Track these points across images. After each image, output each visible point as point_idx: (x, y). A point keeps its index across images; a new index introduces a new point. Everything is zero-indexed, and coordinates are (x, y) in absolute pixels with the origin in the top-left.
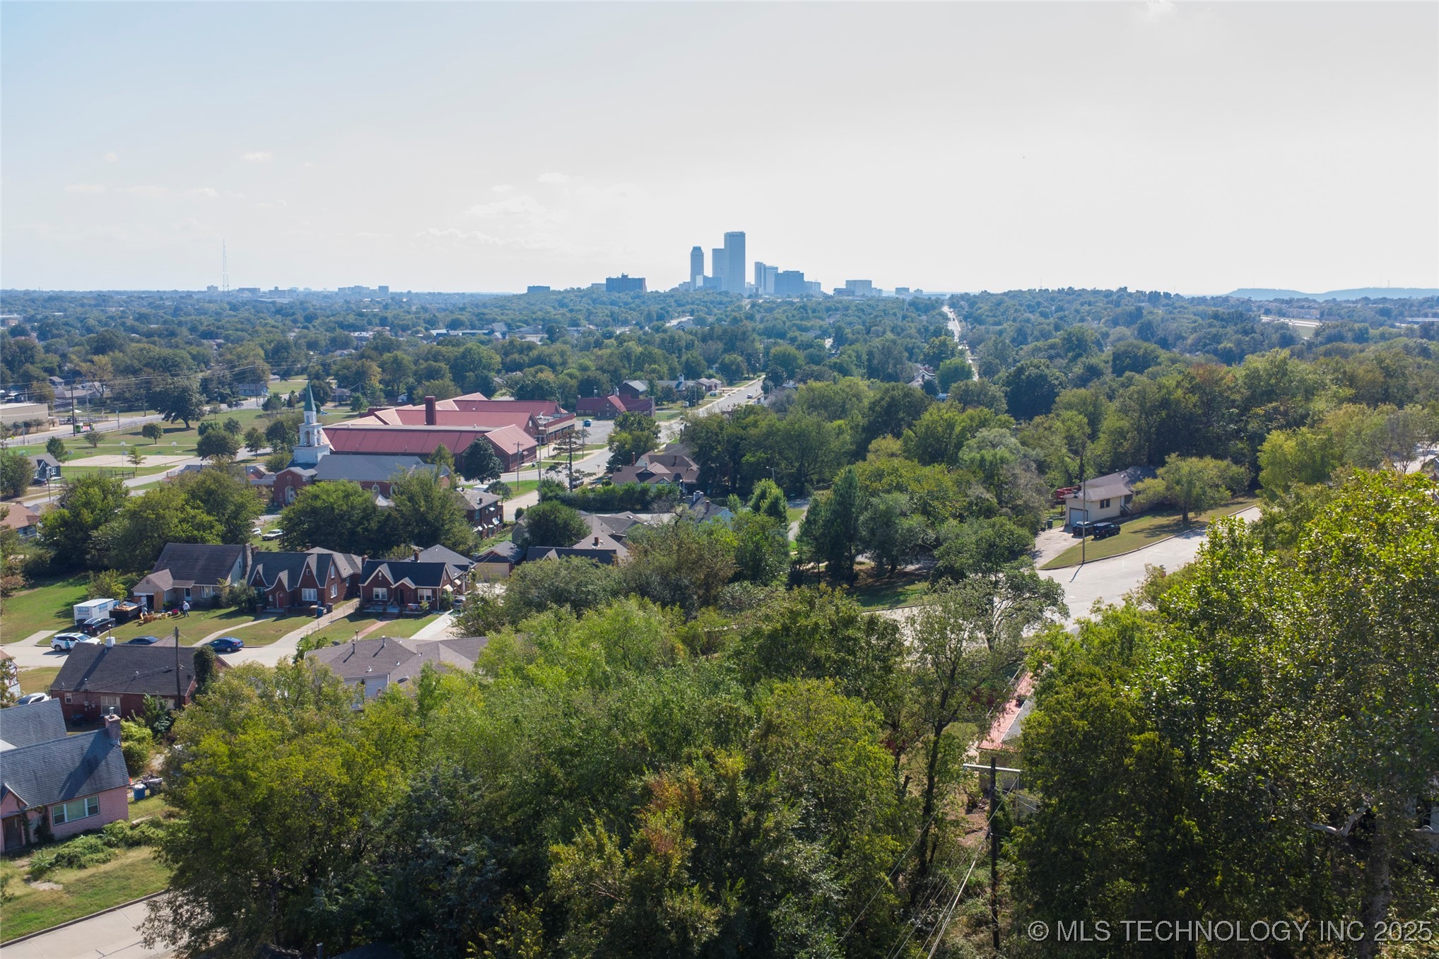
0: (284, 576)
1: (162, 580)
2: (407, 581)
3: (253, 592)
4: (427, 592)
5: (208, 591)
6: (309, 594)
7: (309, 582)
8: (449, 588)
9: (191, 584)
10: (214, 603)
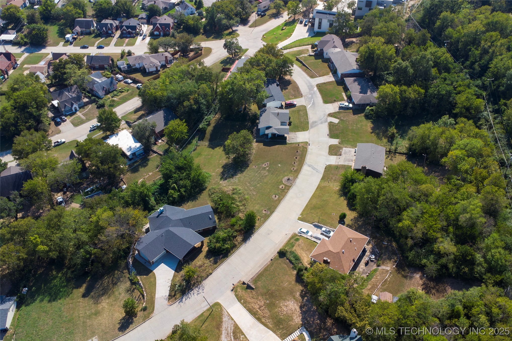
0: (104, 28)
1: (78, 29)
2: (129, 30)
3: (99, 32)
4: (134, 32)
5: (88, 30)
6: (110, 32)
7: (109, 29)
8: (138, 30)
9: (84, 30)
10: (89, 34)
